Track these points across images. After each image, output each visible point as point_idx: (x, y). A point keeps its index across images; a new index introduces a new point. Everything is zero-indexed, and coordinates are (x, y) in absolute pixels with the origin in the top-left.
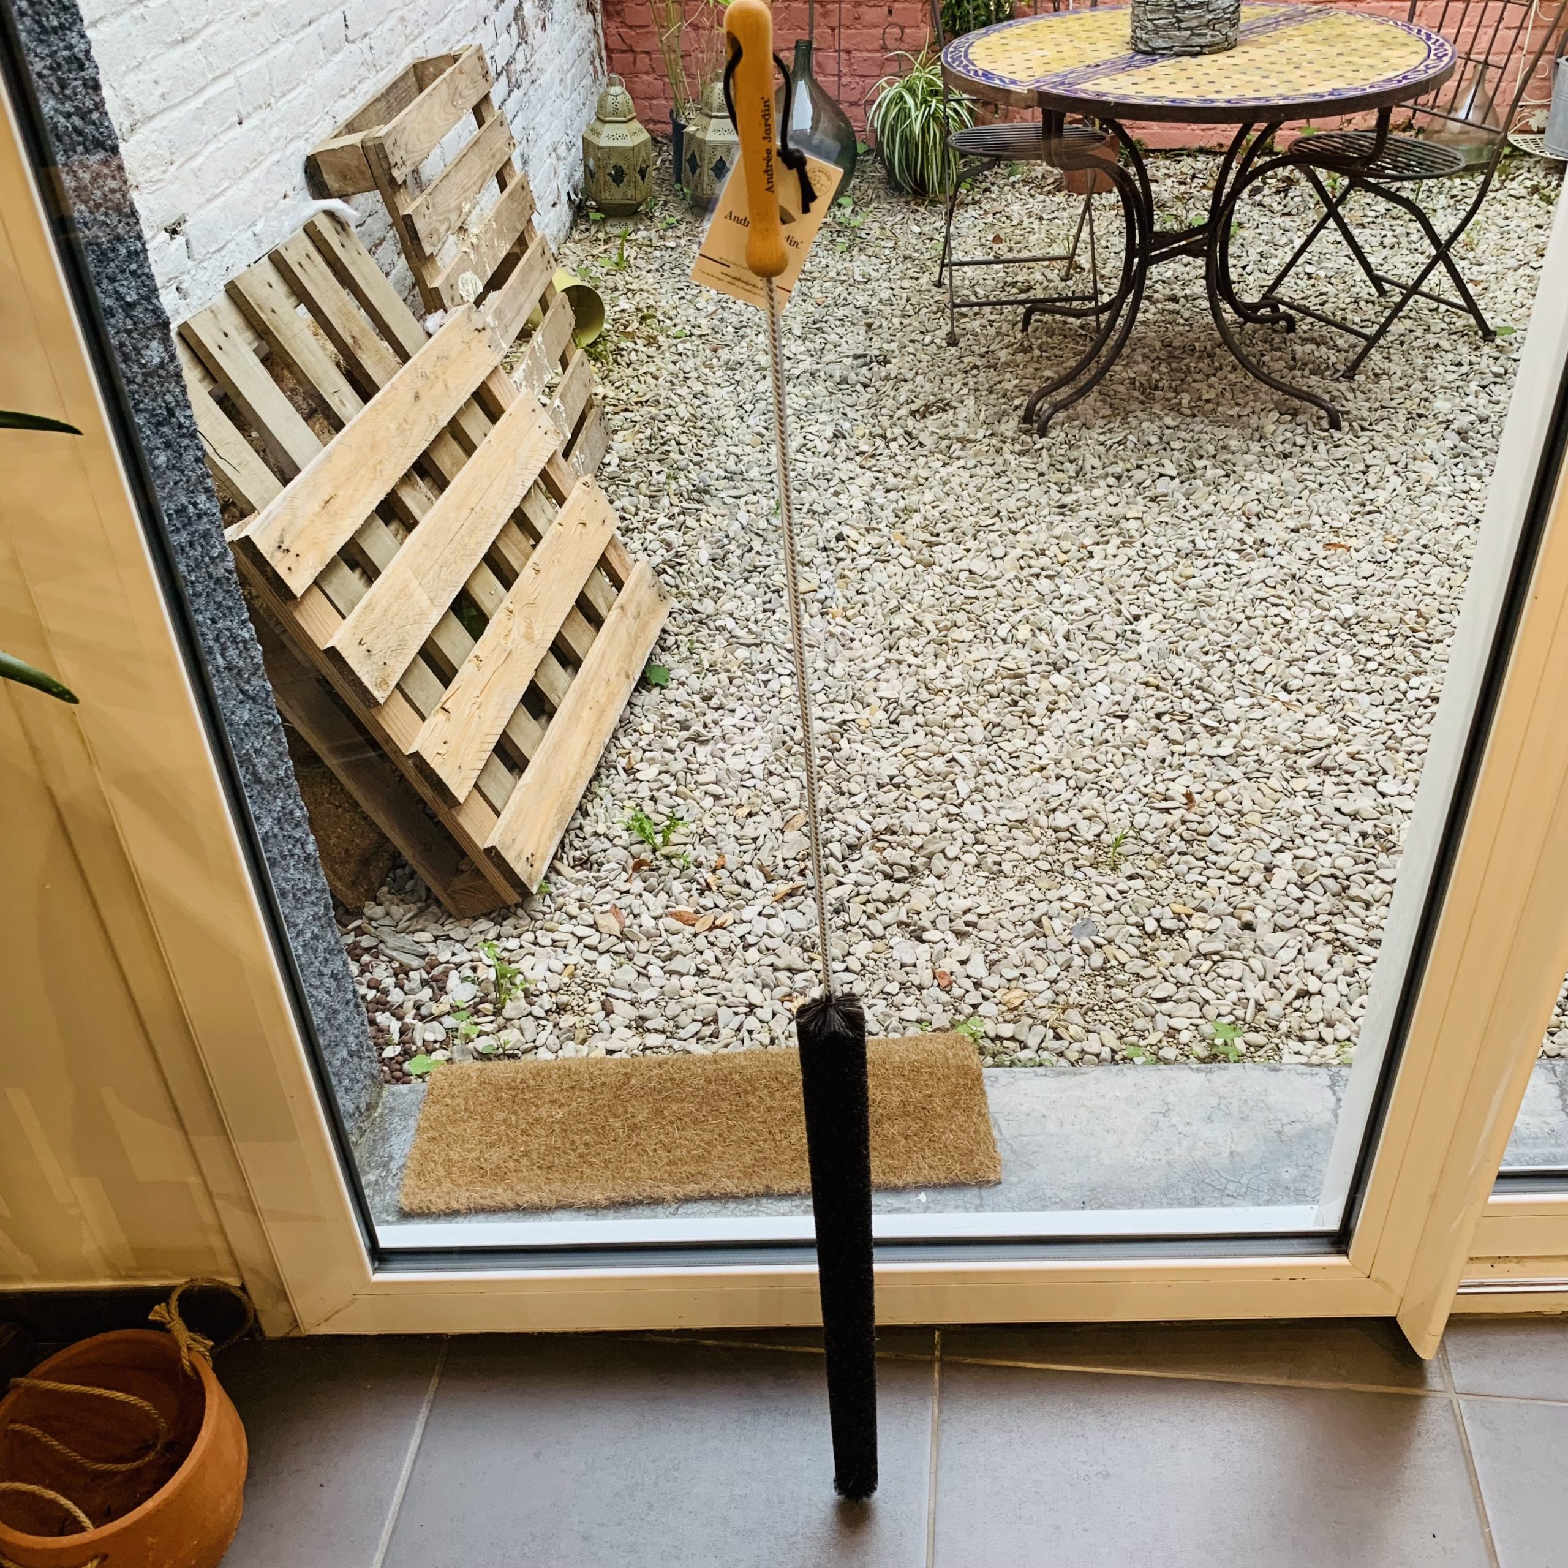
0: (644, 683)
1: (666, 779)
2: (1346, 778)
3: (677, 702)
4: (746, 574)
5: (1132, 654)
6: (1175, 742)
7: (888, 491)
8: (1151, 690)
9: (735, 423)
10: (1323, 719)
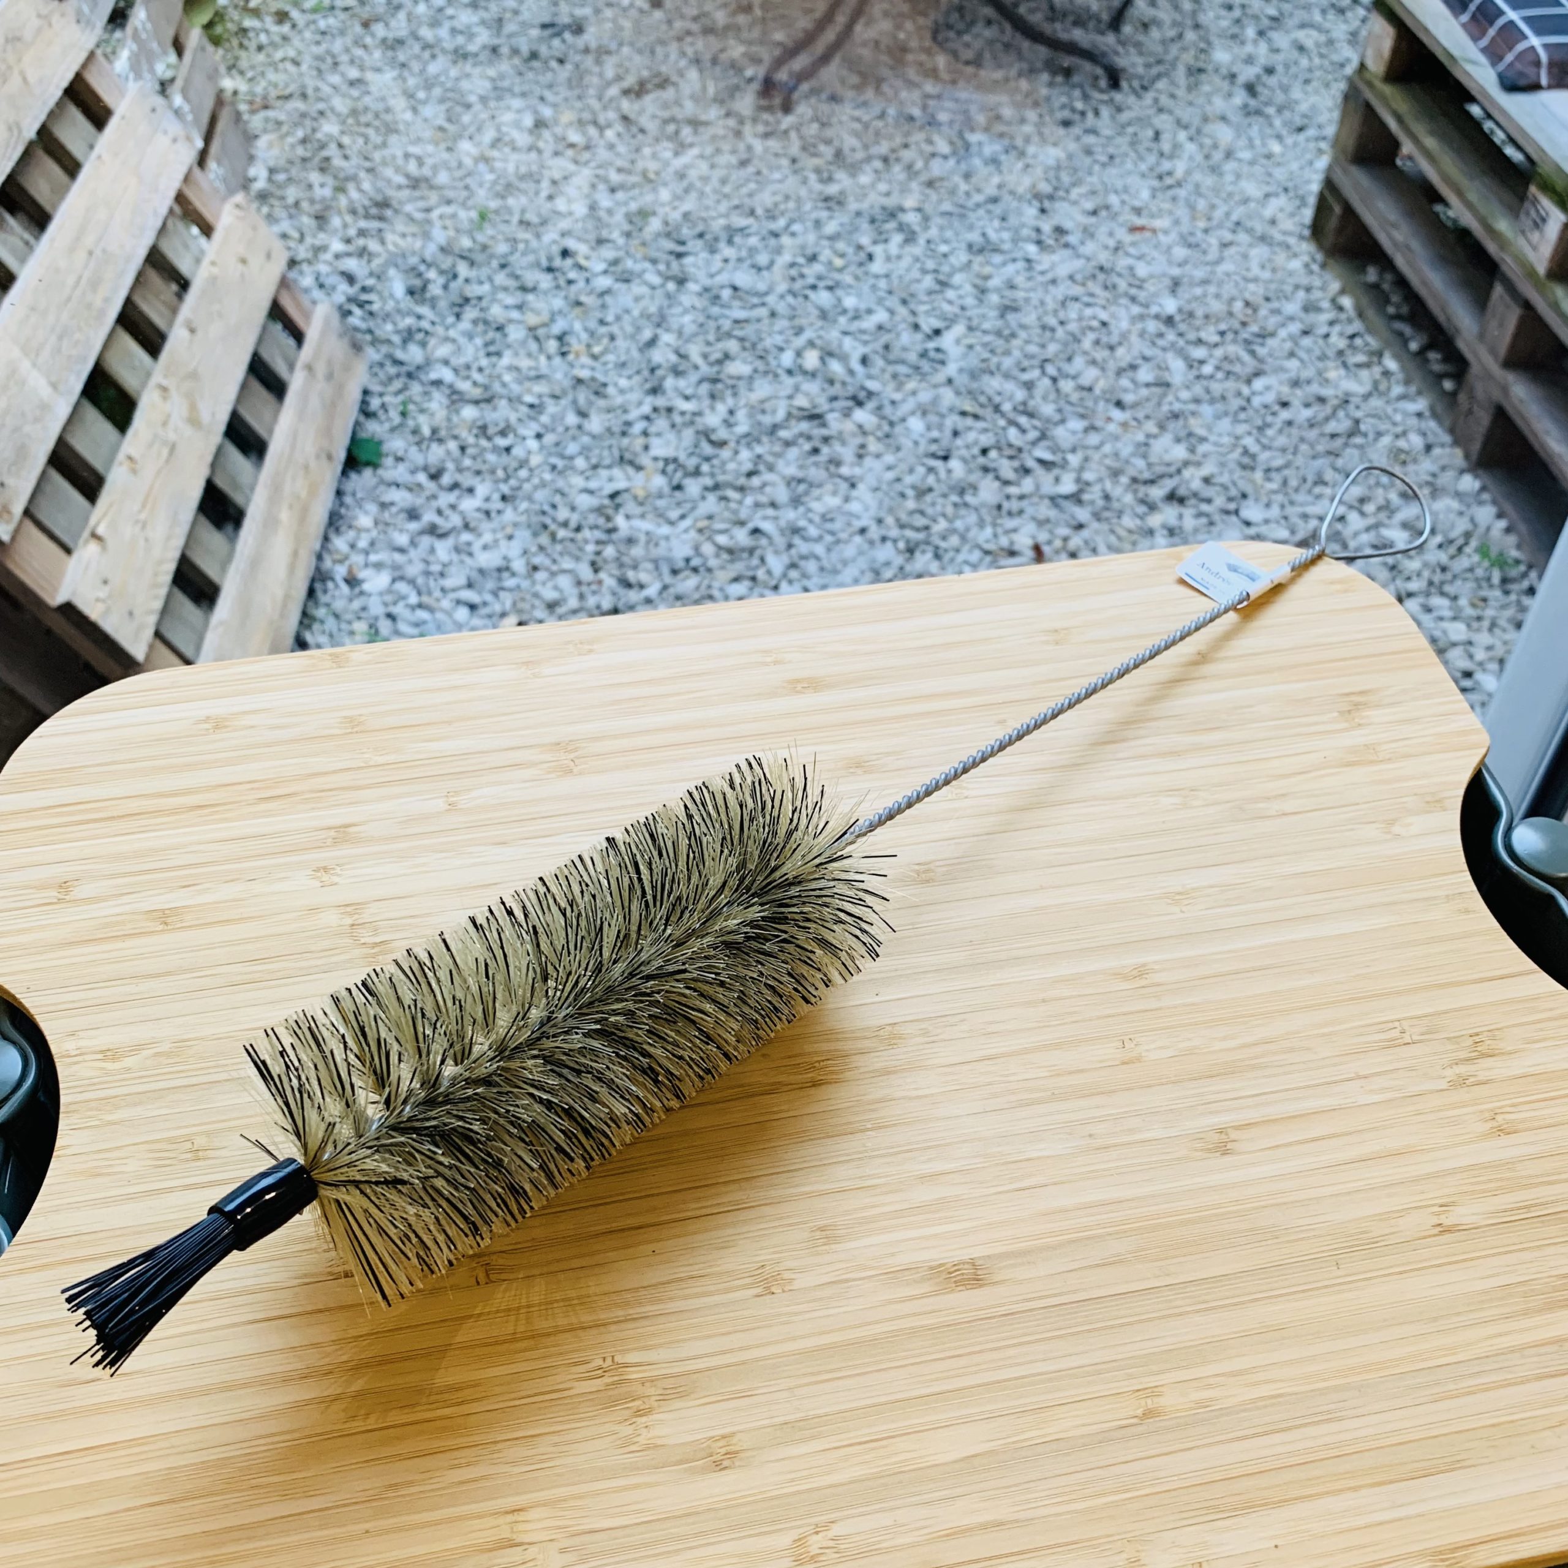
0: (352, 463)
1: (402, 587)
2: (1205, 507)
3: (398, 486)
4: (456, 309)
5: (940, 377)
6: (1007, 483)
7: (613, 190)
8: (969, 421)
9: (408, 116)
10: (1166, 439)
